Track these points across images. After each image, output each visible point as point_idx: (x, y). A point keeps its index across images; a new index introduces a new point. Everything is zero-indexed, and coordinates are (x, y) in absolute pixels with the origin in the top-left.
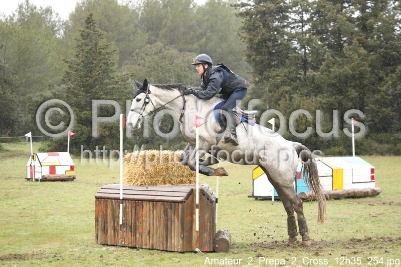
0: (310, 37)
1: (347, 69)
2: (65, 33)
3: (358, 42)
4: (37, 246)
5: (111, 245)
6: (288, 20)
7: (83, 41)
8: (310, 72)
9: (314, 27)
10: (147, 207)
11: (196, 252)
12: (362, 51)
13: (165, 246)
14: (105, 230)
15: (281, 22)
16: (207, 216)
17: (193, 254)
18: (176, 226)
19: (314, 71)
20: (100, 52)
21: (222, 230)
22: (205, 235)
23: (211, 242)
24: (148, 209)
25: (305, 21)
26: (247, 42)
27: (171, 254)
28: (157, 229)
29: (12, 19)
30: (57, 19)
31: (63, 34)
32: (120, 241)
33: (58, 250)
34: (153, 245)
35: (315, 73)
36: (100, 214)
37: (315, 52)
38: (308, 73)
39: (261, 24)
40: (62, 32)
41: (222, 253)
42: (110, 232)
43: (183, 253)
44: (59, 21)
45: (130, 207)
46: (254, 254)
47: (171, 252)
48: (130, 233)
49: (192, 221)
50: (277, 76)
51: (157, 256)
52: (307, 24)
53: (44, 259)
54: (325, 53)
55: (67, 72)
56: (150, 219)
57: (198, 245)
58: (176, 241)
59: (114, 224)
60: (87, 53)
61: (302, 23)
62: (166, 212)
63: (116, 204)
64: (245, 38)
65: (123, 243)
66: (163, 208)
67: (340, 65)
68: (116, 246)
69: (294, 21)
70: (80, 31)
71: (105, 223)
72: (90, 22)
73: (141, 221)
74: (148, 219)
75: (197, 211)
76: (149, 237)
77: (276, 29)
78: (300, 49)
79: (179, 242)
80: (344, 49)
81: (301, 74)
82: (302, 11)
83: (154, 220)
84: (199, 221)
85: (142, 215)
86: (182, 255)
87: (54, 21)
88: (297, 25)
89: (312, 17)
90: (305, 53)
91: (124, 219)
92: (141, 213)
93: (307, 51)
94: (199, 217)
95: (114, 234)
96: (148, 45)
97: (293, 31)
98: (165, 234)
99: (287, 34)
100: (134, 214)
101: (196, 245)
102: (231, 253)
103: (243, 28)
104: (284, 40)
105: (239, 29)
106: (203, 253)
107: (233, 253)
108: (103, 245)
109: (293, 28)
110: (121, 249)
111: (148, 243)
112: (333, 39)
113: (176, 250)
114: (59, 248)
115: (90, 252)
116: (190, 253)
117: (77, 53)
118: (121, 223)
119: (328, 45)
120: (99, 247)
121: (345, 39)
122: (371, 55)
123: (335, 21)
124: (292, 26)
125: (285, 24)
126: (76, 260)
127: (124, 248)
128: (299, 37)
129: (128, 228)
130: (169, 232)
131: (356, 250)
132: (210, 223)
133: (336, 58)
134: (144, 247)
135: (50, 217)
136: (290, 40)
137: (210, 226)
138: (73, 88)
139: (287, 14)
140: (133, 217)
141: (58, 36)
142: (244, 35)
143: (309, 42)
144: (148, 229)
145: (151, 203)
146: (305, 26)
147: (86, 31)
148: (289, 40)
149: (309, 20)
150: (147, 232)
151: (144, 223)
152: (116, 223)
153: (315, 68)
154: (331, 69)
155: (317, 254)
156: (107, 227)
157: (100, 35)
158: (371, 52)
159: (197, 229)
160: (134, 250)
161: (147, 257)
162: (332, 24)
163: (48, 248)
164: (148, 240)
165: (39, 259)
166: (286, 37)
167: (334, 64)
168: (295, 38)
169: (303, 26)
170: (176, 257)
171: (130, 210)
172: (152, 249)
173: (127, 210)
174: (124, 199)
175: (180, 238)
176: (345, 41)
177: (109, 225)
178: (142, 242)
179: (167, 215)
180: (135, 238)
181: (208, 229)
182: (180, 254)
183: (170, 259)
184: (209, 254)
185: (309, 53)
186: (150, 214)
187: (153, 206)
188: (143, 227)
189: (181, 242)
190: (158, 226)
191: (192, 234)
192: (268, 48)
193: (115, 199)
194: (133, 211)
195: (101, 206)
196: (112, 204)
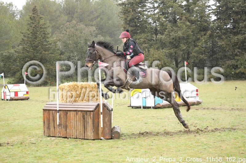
0: (158, 17)
1: (180, 34)
3: (185, 19)
5: (52, 137)
6: (146, 7)
7: (31, 21)
9: (160, 11)
11: (101, 139)
12: (188, 23)
13: (84, 136)
14: (49, 128)
15: (142, 8)
16: (107, 119)
17: (99, 140)
20: (41, 27)
21: (116, 126)
22: (106, 129)
23: (110, 133)
24: (73, 116)
26: (123, 20)
27: (87, 141)
30: (15, 9)
31: (19, 17)
32: (58, 134)
34: (76, 136)
35: (162, 36)
36: (46, 119)
37: (162, 25)
38: (158, 37)
39: (131, 10)
41: (116, 140)
42: (52, 129)
43: (94, 140)
44: (17, 10)
45: (63, 114)
47: (87, 139)
48: (63, 129)
49: (99, 122)
51: (79, 142)
52: (156, 9)
54: (167, 25)
55: (22, 39)
56: (75, 122)
58: (90, 133)
59: (54, 124)
60: (34, 28)
65: (60, 135)
66: (82, 115)
69: (149, 8)
70: (29, 16)
71: (49, 124)
72: (35, 10)
73: (70, 123)
74: (73, 121)
75: (102, 116)
77: (140, 12)
78: (154, 23)
79: (91, 134)
80: (177, 23)
81: (154, 37)
82: (154, 2)
83: (77, 122)
84: (103, 122)
88: (151, 10)
91: (59, 121)
92: (69, 118)
93: (157, 24)
94: (103, 120)
97: (149, 13)
98: (83, 129)
99: (146, 15)
101: (101, 135)
102: (122, 139)
103: (121, 12)
105: (119, 13)
106: (105, 140)
108: (48, 136)
110: (58, 138)
112: (171, 17)
113: (90, 139)
114: (23, 139)
115: (41, 141)
116: (98, 140)
117: (28, 28)
118: (58, 124)
119: (168, 21)
120: (46, 138)
121: (178, 17)
122: (193, 26)
123: (172, 7)
124: (148, 10)
125: (144, 9)
127: (60, 138)
128: (153, 16)
129: (62, 127)
130: (85, 129)
132: (109, 122)
133: (173, 28)
134: (71, 137)
138: (26, 48)
139: (145, 4)
140: (65, 120)
141: (16, 19)
142: (122, 16)
143: (159, 19)
144: (73, 127)
145: (75, 112)
146: (156, 10)
147: (33, 15)
148: (147, 18)
149: (158, 7)
151: (71, 124)
153: (162, 34)
157: (40, 18)
158: (193, 24)
159: (102, 126)
160: (66, 139)
161: (74, 143)
162: (170, 9)
163: (16, 139)
164: (74, 133)
166: (145, 17)
167: (172, 31)
169: (154, 11)
170: (90, 143)
171: (63, 116)
172: (76, 138)
173: (61, 116)
174: (59, 110)
175: (92, 132)
176: (178, 18)
177: (51, 125)
178: (70, 134)
179: (84, 119)
180: (67, 132)
181: (108, 126)
182: (92, 141)
183: (87, 144)
184: (109, 140)
185: (159, 25)
186: (74, 118)
187: (76, 114)
188: (70, 125)
189: (93, 134)
190: (79, 125)
191: (99, 129)
192: (135, 23)
193: (54, 110)
194: (65, 117)
195: (47, 114)
196: (53, 113)
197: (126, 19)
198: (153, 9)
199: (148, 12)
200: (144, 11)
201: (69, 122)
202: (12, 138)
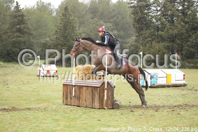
0: (160, 17)
1: (176, 31)
2: (56, 14)
3: (181, 20)
4: (38, 105)
5: (69, 105)
6: (151, 10)
7: (63, 17)
8: (160, 32)
9: (162, 13)
10: (84, 89)
11: (105, 109)
12: (182, 23)
13: (92, 106)
14: (67, 98)
15: (148, 11)
16: (110, 94)
17: (103, 109)
18: (97, 98)
19: (162, 32)
20: (70, 22)
21: (117, 100)
22: (109, 101)
23: (112, 104)
24: (85, 90)
25: (158, 11)
26: (133, 19)
27: (94, 110)
28: (88, 98)
29: (34, 7)
30: (53, 8)
31: (55, 14)
32: (73, 103)
33: (46, 107)
34: (87, 106)
36: (65, 91)
37: (162, 24)
39: (139, 11)
40: (55, 13)
41: (116, 110)
42: (69, 99)
43: (99, 109)
44: (54, 9)
45: (77, 89)
46: (130, 110)
47: (94, 108)
48: (77, 100)
49: (103, 96)
50: (146, 34)
51: (88, 110)
52: (159, 12)
53: (40, 111)
54: (166, 24)
55: (56, 31)
56: (86, 94)
57: (106, 106)
58: (97, 104)
59: (71, 96)
60: (65, 22)
61: (157, 11)
62: (92, 91)
63: (71, 88)
64: (132, 17)
65: (74, 104)
66: (91, 89)
67: (173, 29)
68: (71, 105)
69: (153, 10)
70: (62, 13)
71: (67, 95)
72: (66, 9)
74: (85, 94)
75: (106, 91)
77: (146, 14)
78: (156, 22)
79: (98, 104)
80: (175, 23)
82: (157, 6)
83: (88, 95)
84: (107, 96)
85: (82, 92)
87: (52, 9)
88: (155, 12)
89: (161, 9)
91: (75, 94)
92: (82, 91)
93: (159, 23)
94: (107, 94)
95: (71, 100)
96: (91, 20)
97: (153, 15)
98: (92, 100)
99: (150, 16)
100: (79, 92)
101: (105, 106)
102: (120, 110)
103: (132, 13)
104: (149, 18)
105: (130, 13)
106: (108, 109)
107: (121, 110)
108: (66, 105)
109: (153, 13)
110: (73, 107)
111: (85, 104)
112: (170, 18)
113: (96, 108)
114: (47, 105)
115: (60, 108)
116: (102, 109)
117: (61, 23)
118: (73, 96)
119: (168, 21)
120: (64, 106)
122: (186, 25)
123: (171, 10)
124: (152, 12)
125: (150, 11)
126: (53, 111)
127: (74, 106)
128: (156, 17)
129: (76, 98)
130: (93, 100)
131: (174, 110)
132: (111, 96)
133: (171, 26)
134: (83, 106)
135: (45, 92)
136: (152, 18)
137: (111, 98)
138: (59, 37)
139: (151, 7)
140: (79, 93)
141: (53, 15)
142: (132, 16)
143: (160, 19)
144: (85, 98)
145: (86, 87)
147: (65, 13)
149: (160, 10)
150: (84, 100)
151: (83, 96)
152: (71, 95)
154: (169, 31)
155: (157, 111)
156: (67, 97)
157: (70, 15)
158: (186, 24)
159: (106, 99)
160: (79, 107)
161: (84, 111)
162: (170, 12)
163: (42, 105)
164: (85, 103)
165: (38, 110)
166: (150, 17)
167: (170, 29)
168: (154, 17)
169: (157, 13)
170: (96, 111)
171: (77, 90)
172: (87, 107)
174: (75, 86)
175: (98, 103)
176: (175, 19)
177: (68, 96)
178: (82, 104)
179: (93, 93)
181: (110, 99)
183: (93, 111)
184: (111, 110)
185: (160, 24)
186: (86, 92)
187: (87, 89)
189: (99, 104)
190: (89, 97)
191: (103, 101)
192: (142, 22)
193: (71, 85)
194: (79, 90)
195: (66, 88)
196: (70, 87)
197: (135, 18)
198: (156, 12)
201: (82, 95)
202: (39, 105)
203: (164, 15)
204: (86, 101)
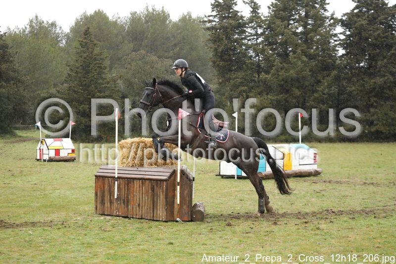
0: (263, 48)
1: (293, 73)
5: (108, 215)
6: (245, 34)
7: (82, 49)
8: (263, 76)
9: (266, 39)
10: (137, 184)
11: (177, 221)
12: (305, 59)
13: (152, 216)
14: (103, 203)
15: (240, 36)
16: (186, 192)
17: (174, 222)
18: (161, 200)
19: (266, 74)
20: (95, 58)
21: (198, 203)
22: (185, 207)
23: (189, 213)
24: (138, 186)
25: (259, 35)
26: (213, 51)
27: (157, 223)
28: (145, 202)
29: (24, 31)
30: (60, 32)
32: (115, 212)
33: (65, 219)
34: (142, 215)
35: (267, 76)
36: (99, 189)
37: (267, 59)
38: (261, 76)
39: (224, 37)
40: (64, 42)
41: (198, 222)
42: (107, 204)
43: (166, 222)
44: (62, 33)
45: (123, 184)
46: (224, 223)
48: (123, 205)
49: (174, 196)
50: (237, 78)
51: (145, 224)
54: (274, 61)
55: (68, 74)
56: (139, 194)
57: (179, 216)
58: (161, 213)
59: (110, 198)
62: (153, 188)
63: (112, 182)
64: (211, 48)
65: (118, 213)
66: (150, 185)
67: (287, 70)
69: (250, 34)
70: (79, 41)
71: (103, 197)
72: (88, 34)
75: (178, 188)
76: (139, 208)
77: (236, 40)
78: (255, 57)
79: (163, 213)
80: (290, 57)
81: (256, 77)
82: (257, 27)
83: (143, 195)
84: (180, 196)
86: (166, 224)
87: (58, 33)
88: (252, 37)
89: (264, 32)
90: (259, 59)
91: (118, 194)
92: (132, 189)
93: (260, 58)
94: (180, 193)
95: (111, 206)
97: (250, 43)
99: (245, 45)
100: (127, 190)
101: (177, 215)
102: (206, 222)
103: (210, 40)
104: (243, 49)
105: (207, 41)
106: (183, 222)
108: (101, 215)
110: (115, 218)
111: (138, 214)
112: (281, 49)
113: (161, 220)
115: (91, 221)
116: (172, 222)
117: (77, 59)
118: (116, 197)
119: (277, 54)
120: (98, 217)
121: (290, 49)
122: (311, 62)
123: (282, 34)
124: (248, 38)
125: (243, 37)
126: (79, 227)
127: (118, 218)
128: (254, 47)
129: (122, 201)
130: (155, 205)
131: (306, 221)
133: (284, 64)
134: (134, 217)
136: (247, 50)
138: (74, 87)
139: (244, 29)
140: (126, 192)
141: (61, 45)
142: (211, 45)
143: (263, 51)
144: (138, 202)
145: (141, 181)
146: (259, 39)
147: (85, 41)
149: (262, 34)
150: (137, 205)
151: (135, 198)
152: (112, 197)
153: (267, 72)
154: (280, 73)
155: (275, 223)
156: (105, 200)
158: (311, 60)
159: (178, 203)
161: (138, 226)
162: (280, 37)
163: (55, 216)
164: (138, 211)
166: (244, 47)
167: (281, 69)
168: (251, 48)
169: (257, 39)
170: (162, 225)
171: (123, 186)
172: (142, 219)
173: (121, 187)
174: (118, 178)
175: (164, 210)
176: (291, 51)
178: (133, 212)
179: (153, 191)
180: (128, 210)
181: (187, 202)
182: (164, 223)
183: (156, 227)
184: (188, 223)
185: (262, 60)
186: (140, 190)
187: (142, 183)
188: (133, 200)
189: (165, 213)
190: (147, 200)
191: (174, 207)
192: (230, 55)
193: (111, 177)
194: (126, 187)
195: (100, 183)
196: (109, 181)
197: (216, 50)
198: (255, 37)
199: (249, 40)
200: (243, 39)
201: (132, 195)
202: (50, 215)
203: (270, 44)
204: (141, 208)
